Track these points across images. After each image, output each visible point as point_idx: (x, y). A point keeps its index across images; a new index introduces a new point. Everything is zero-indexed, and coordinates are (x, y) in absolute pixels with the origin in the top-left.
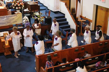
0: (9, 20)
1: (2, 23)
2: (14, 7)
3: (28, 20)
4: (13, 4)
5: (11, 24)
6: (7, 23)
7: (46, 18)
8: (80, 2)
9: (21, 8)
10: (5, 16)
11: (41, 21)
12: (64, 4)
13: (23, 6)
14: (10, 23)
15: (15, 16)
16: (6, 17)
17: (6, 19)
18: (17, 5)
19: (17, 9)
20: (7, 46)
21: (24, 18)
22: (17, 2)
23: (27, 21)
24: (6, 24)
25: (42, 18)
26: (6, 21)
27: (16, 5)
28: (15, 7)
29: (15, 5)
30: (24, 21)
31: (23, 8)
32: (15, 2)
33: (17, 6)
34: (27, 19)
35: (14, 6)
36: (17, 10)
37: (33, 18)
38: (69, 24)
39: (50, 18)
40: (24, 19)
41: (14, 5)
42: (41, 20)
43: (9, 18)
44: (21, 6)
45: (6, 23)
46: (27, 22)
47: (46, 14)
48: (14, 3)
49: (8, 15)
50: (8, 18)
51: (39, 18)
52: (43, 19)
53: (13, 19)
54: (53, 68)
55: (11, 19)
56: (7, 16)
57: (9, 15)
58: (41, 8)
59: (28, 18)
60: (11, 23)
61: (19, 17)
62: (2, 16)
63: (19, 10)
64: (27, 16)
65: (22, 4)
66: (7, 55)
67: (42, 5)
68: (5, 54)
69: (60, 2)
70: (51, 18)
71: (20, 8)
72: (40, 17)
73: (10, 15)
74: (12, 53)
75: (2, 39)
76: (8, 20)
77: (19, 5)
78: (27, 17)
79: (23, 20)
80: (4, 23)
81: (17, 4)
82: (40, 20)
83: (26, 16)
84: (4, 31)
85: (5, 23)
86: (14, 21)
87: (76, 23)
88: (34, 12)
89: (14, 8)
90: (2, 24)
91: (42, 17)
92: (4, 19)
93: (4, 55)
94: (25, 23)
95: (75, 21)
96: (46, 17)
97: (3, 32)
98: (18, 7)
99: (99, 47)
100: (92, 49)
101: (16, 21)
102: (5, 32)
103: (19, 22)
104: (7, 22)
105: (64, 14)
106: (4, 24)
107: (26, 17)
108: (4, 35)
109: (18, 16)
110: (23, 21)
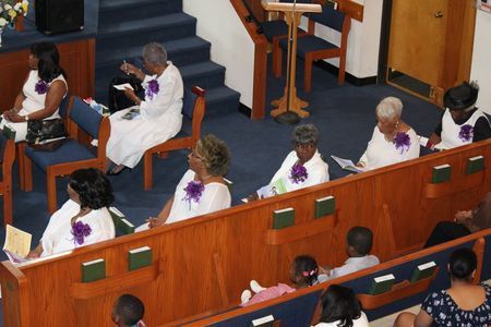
11: (13, 14)
38: (200, 33)
42: (8, 7)
52: (25, 3)
95: (247, 14)
99: (431, 191)
100: (385, 206)
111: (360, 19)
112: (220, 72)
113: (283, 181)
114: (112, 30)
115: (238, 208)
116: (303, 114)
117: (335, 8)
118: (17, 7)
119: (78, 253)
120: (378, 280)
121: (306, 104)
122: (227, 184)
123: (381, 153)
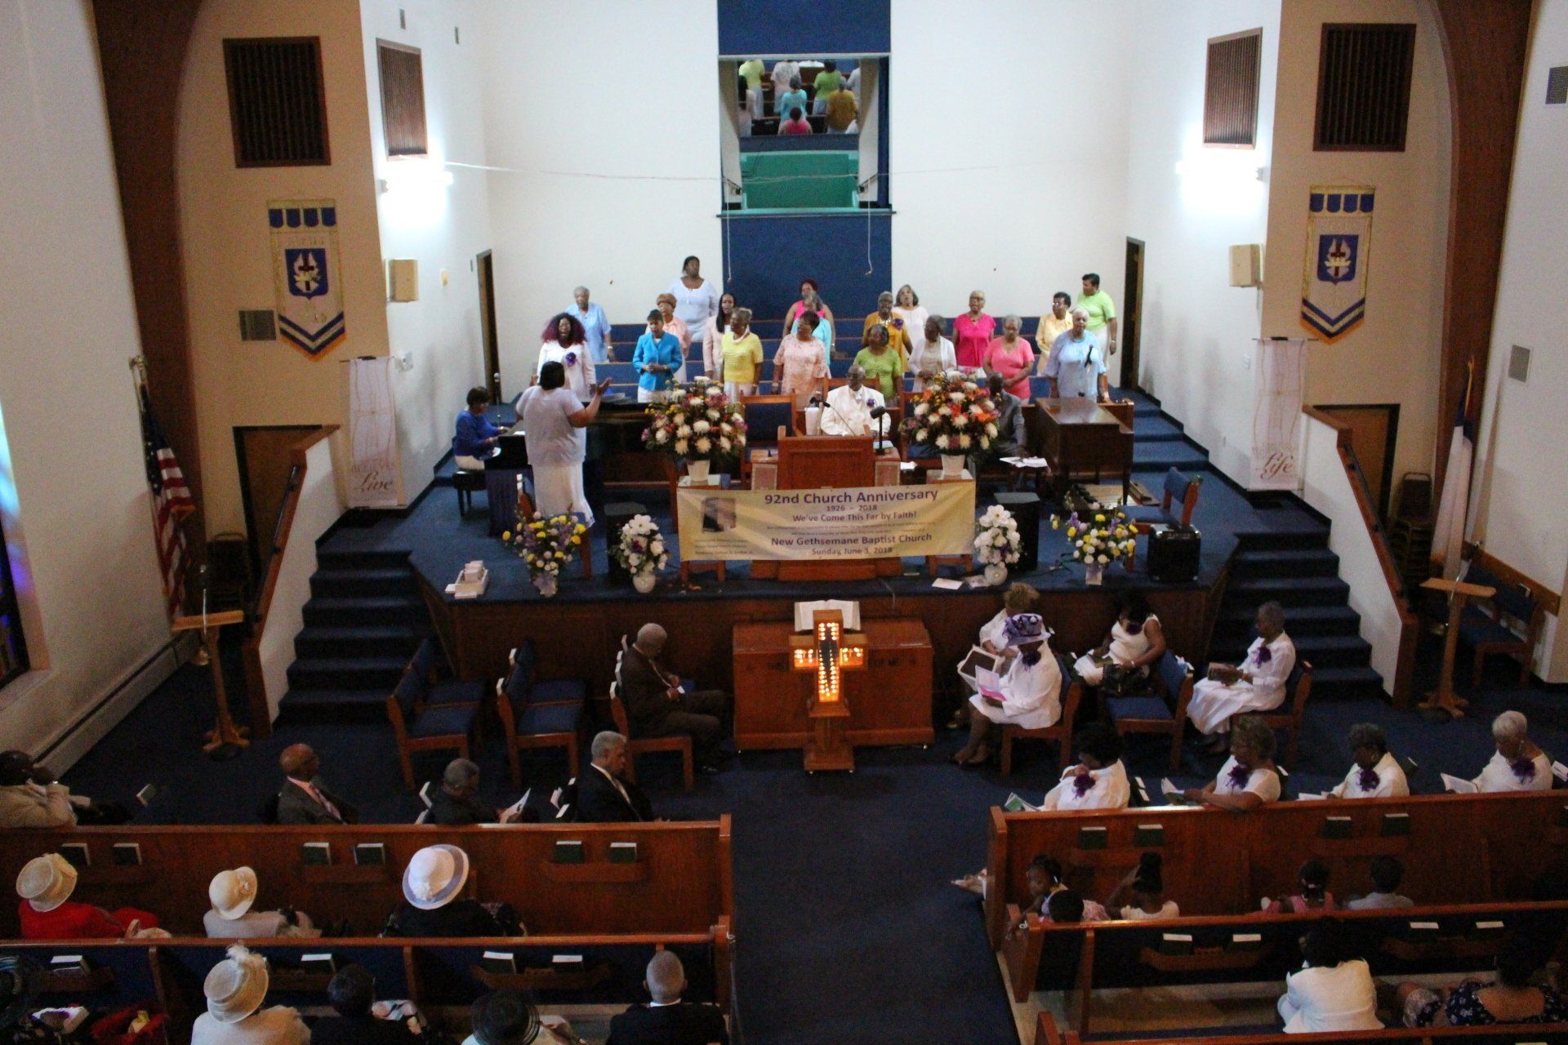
0: (879, 520)
1: (826, 538)
2: (921, 435)
3: (1015, 536)
4: (920, 410)
5: (890, 555)
6: (865, 540)
7: (1159, 533)
8: (1472, 434)
9: (976, 443)
10: (854, 492)
11: (1116, 553)
12: (1333, 435)
13: (993, 430)
14: (880, 545)
15: (921, 495)
16: (861, 497)
17: (856, 511)
18: (946, 419)
19: (944, 451)
20: (828, 704)
21: (985, 520)
22: (949, 401)
23: (1001, 541)
24: (850, 546)
25: (1121, 531)
26: (857, 524)
27: (944, 417)
28: (934, 432)
29: (933, 419)
30: (985, 538)
31: (985, 443)
32: (933, 397)
33: (946, 426)
34: (1005, 530)
35: (923, 421)
36: (944, 458)
37: (1055, 524)
38: (1352, 603)
39: (1187, 537)
40: (986, 529)
41: (924, 416)
42: (1112, 544)
43: (879, 503)
44: (975, 428)
45: (853, 537)
46: (1006, 549)
47: (1167, 506)
48: (931, 401)
49: (874, 485)
50: (871, 503)
51: (1104, 533)
52: (1132, 542)
53: (910, 515)
54: (1090, 934)
55: (891, 513)
56: (866, 491)
57: (881, 485)
58: (1141, 454)
59: (1013, 523)
60: (887, 545)
61: (948, 504)
62: (835, 485)
63: (960, 459)
64: (1007, 507)
65: (986, 411)
66: (817, 767)
67: (1174, 430)
68: (811, 762)
69: (1304, 417)
70: (1196, 541)
71: (965, 441)
72: (1106, 524)
73: (894, 484)
74: (856, 764)
75: (799, 654)
76: (870, 522)
77: (961, 421)
78: (1007, 514)
79: (977, 534)
80: (840, 537)
81: (945, 410)
82: (1102, 546)
83: (999, 509)
84: (826, 598)
85: (844, 542)
86: (911, 530)
87: (1405, 603)
88: (1096, 481)
89: (924, 442)
90: (825, 547)
91: (1128, 528)
92: (839, 514)
93: (802, 766)
94: (985, 552)
95: (1399, 587)
96: (1160, 530)
97: (820, 605)
98: (953, 431)
101: (929, 537)
102: (833, 604)
103: (949, 545)
104: (859, 536)
105: (1326, 522)
106: (841, 548)
107: (999, 515)
108: (816, 624)
109: (946, 498)
110: (977, 542)
111: (1556, 612)
112: (1365, 651)
113: (1351, 787)
114: (1245, 585)
115: (1282, 804)
116: (1457, 713)
117: (1527, 594)
118: (1122, 545)
119: (1077, 816)
120: (1414, 925)
121: (1464, 702)
122: (1279, 772)
123: (1497, 776)
